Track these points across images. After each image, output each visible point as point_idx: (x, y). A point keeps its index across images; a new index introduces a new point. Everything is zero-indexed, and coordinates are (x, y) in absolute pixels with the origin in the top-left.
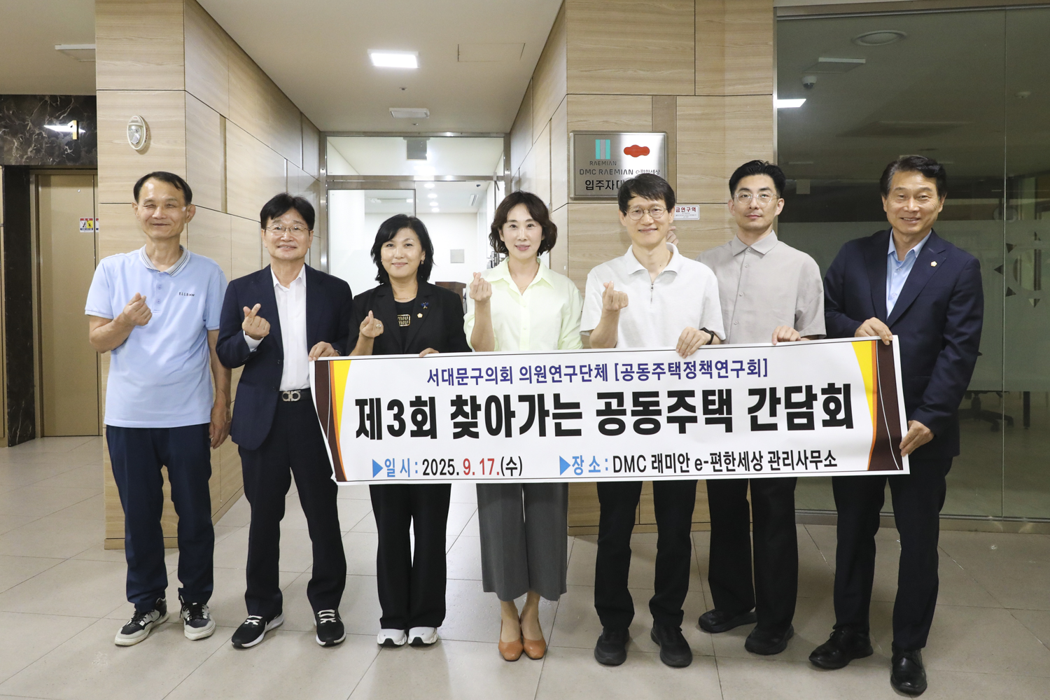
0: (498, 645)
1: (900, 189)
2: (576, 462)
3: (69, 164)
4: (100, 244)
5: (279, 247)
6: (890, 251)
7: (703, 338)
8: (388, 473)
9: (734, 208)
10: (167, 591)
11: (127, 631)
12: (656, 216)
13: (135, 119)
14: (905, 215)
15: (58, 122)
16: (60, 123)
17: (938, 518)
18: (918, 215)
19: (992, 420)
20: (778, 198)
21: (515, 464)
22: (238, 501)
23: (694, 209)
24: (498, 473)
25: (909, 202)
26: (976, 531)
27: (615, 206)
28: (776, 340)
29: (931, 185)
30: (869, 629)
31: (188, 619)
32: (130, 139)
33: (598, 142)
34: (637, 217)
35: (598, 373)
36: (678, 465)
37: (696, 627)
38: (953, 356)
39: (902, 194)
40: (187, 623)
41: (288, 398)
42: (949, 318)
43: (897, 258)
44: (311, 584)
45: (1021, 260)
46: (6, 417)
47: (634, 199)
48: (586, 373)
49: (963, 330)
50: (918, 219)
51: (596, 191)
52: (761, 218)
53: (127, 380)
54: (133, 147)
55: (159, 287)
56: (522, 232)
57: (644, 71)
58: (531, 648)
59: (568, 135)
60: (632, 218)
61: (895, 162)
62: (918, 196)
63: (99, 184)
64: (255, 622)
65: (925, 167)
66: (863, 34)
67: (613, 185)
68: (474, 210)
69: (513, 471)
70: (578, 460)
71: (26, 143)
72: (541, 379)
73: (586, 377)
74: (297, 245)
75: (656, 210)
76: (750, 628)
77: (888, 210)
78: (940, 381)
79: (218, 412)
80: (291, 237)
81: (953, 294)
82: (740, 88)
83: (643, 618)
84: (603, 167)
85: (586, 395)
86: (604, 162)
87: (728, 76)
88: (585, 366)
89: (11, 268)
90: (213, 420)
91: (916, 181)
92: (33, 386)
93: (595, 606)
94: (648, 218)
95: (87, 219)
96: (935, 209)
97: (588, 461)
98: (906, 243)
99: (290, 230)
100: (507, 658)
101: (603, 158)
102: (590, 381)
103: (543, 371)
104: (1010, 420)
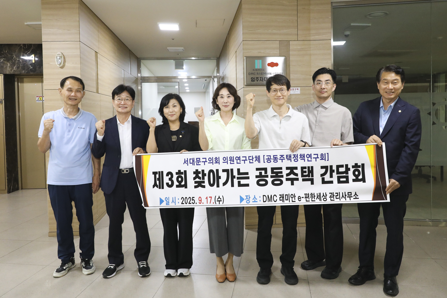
0: (215, 276)
1: (385, 79)
2: (247, 198)
3: (32, 73)
4: (45, 107)
5: (120, 107)
6: (381, 106)
7: (301, 144)
8: (166, 203)
9: (314, 88)
10: (75, 254)
11: (58, 271)
12: (282, 93)
13: (59, 54)
14: (388, 91)
15: (27, 55)
16: (27, 56)
17: (403, 221)
18: (393, 91)
19: (427, 178)
20: (333, 84)
21: (221, 199)
22: (105, 216)
23: (298, 89)
24: (213, 203)
25: (389, 85)
26: (420, 226)
27: (265, 88)
28: (332, 145)
29: (398, 78)
30: (374, 268)
31: (84, 266)
32: (57, 62)
33: (256, 61)
34: (274, 93)
35: (256, 160)
36: (291, 199)
37: (300, 268)
38: (408, 151)
39: (386, 82)
40: (84, 268)
41: (124, 172)
42: (407, 135)
43: (384, 109)
44: (136, 250)
45: (439, 109)
46: (6, 181)
47: (273, 86)
48: (251, 159)
49: (412, 140)
50: (393, 92)
51: (256, 82)
52: (326, 93)
53: (56, 165)
54: (58, 66)
55: (70, 125)
56: (226, 99)
57: (276, 30)
58: (230, 277)
59: (244, 58)
60: (272, 94)
61: (383, 68)
62: (393, 82)
63: (44, 82)
64: (112, 267)
65: (396, 70)
66: (370, 13)
67: (263, 79)
68: (204, 91)
69: (220, 202)
70: (248, 197)
71: (13, 64)
72: (232, 162)
73: (251, 161)
74: (127, 106)
75: (283, 90)
76: (323, 268)
77: (380, 88)
78: (403, 162)
79: (95, 178)
80: (125, 103)
81: (408, 124)
82: (317, 37)
83: (277, 264)
84: (259, 72)
85: (251, 169)
86: (259, 70)
87: (312, 32)
88: (251, 157)
89: (8, 118)
90: (94, 182)
91: (392, 76)
92: (18, 168)
93: (257, 259)
94: (279, 94)
95: (39, 97)
96: (400, 88)
97: (252, 197)
98: (388, 102)
99: (124, 100)
100: (219, 282)
101: (258, 68)
102: (253, 163)
103: (232, 159)
104: (435, 178)
